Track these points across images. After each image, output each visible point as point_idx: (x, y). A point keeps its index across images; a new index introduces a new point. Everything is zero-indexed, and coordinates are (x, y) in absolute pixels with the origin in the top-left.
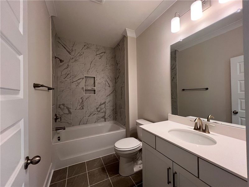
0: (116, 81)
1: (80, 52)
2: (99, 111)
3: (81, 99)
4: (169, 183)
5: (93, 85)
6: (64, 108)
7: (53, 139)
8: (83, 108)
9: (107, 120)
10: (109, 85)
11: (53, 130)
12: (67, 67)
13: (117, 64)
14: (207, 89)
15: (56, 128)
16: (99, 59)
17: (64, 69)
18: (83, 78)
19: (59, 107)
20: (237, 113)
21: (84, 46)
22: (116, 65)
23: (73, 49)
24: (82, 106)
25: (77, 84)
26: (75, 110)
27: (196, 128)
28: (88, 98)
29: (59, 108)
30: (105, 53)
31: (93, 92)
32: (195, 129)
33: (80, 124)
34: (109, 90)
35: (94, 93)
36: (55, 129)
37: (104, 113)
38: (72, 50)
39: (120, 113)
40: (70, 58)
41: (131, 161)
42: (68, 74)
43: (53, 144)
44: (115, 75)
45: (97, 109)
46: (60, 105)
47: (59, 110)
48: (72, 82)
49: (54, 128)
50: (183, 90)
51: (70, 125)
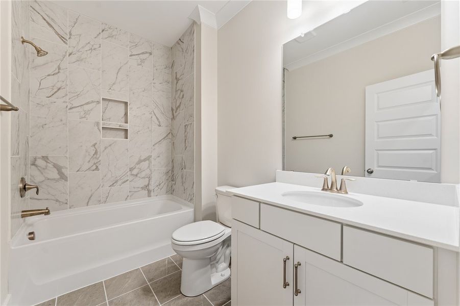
0: (175, 114)
1: (92, 43)
2: (136, 175)
3: (93, 148)
4: (286, 285)
5: (123, 120)
6: (46, 166)
7: (12, 236)
8: (97, 167)
9: (152, 194)
10: (159, 122)
11: (12, 218)
12: (57, 71)
13: (177, 79)
14: (331, 136)
15: (23, 212)
16: (138, 65)
17: (49, 75)
18: (98, 102)
19: (33, 164)
20: (372, 172)
21: (102, 31)
22: (175, 82)
23: (73, 33)
24: (94, 164)
25: (82, 113)
26: (78, 171)
27: (326, 187)
28: (110, 145)
29: (33, 167)
30: (151, 54)
31: (123, 133)
32: (323, 189)
33: (90, 201)
34: (159, 132)
35: (124, 136)
36: (21, 214)
37: (147, 179)
38: (70, 35)
39: (182, 178)
40: (66, 52)
41: (206, 266)
42: (59, 89)
43: (13, 248)
44: (172, 103)
45: (131, 169)
46: (35, 159)
47: (33, 171)
48: (70, 109)
49: (19, 212)
50: (295, 138)
51: (63, 204)
